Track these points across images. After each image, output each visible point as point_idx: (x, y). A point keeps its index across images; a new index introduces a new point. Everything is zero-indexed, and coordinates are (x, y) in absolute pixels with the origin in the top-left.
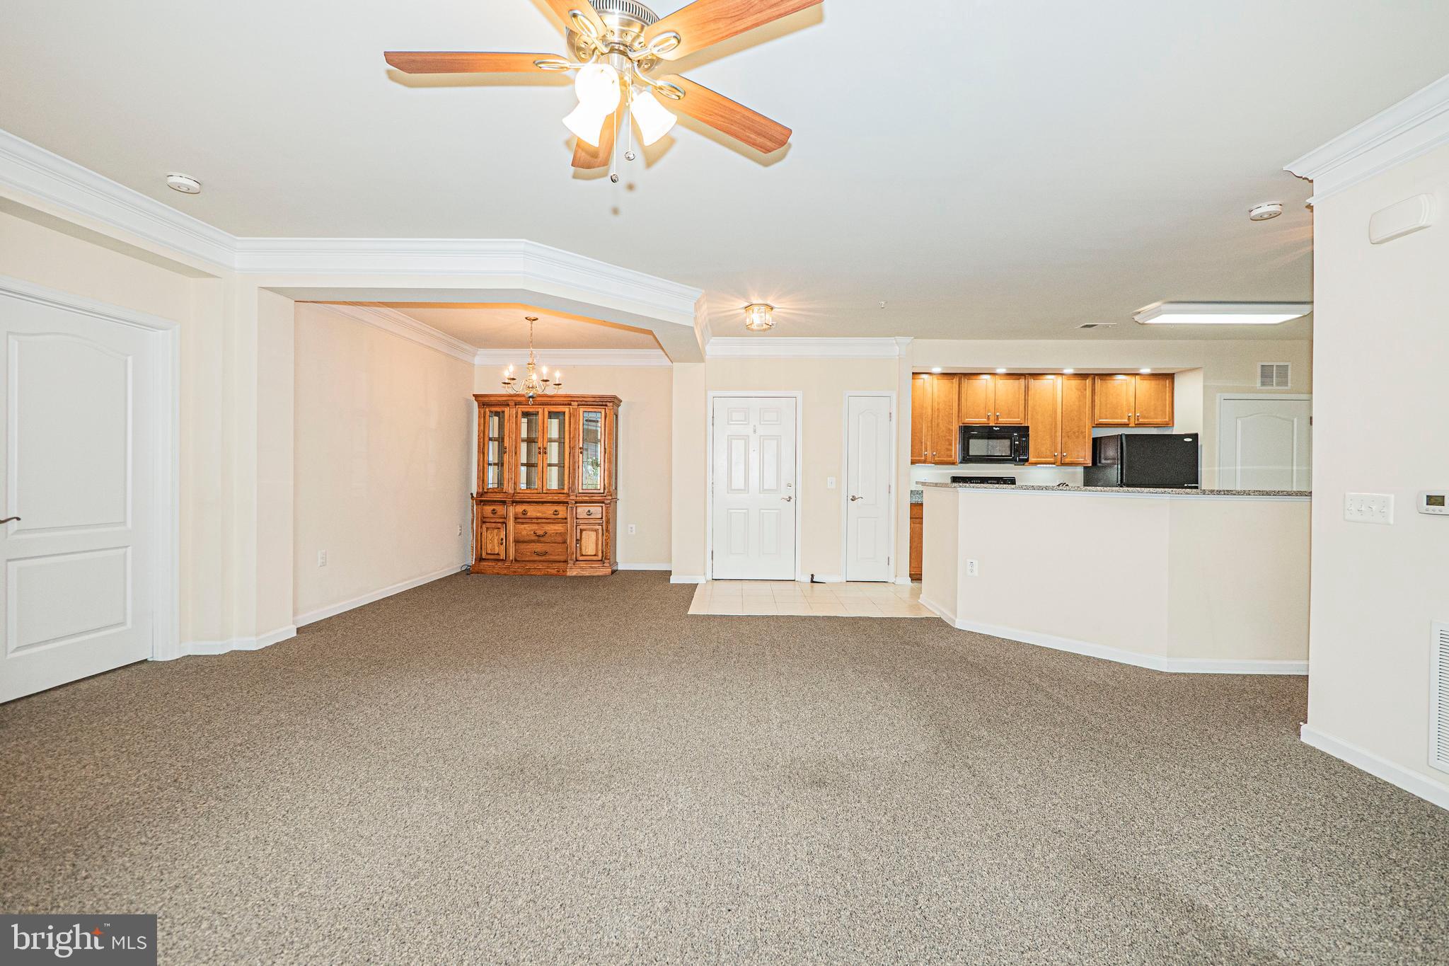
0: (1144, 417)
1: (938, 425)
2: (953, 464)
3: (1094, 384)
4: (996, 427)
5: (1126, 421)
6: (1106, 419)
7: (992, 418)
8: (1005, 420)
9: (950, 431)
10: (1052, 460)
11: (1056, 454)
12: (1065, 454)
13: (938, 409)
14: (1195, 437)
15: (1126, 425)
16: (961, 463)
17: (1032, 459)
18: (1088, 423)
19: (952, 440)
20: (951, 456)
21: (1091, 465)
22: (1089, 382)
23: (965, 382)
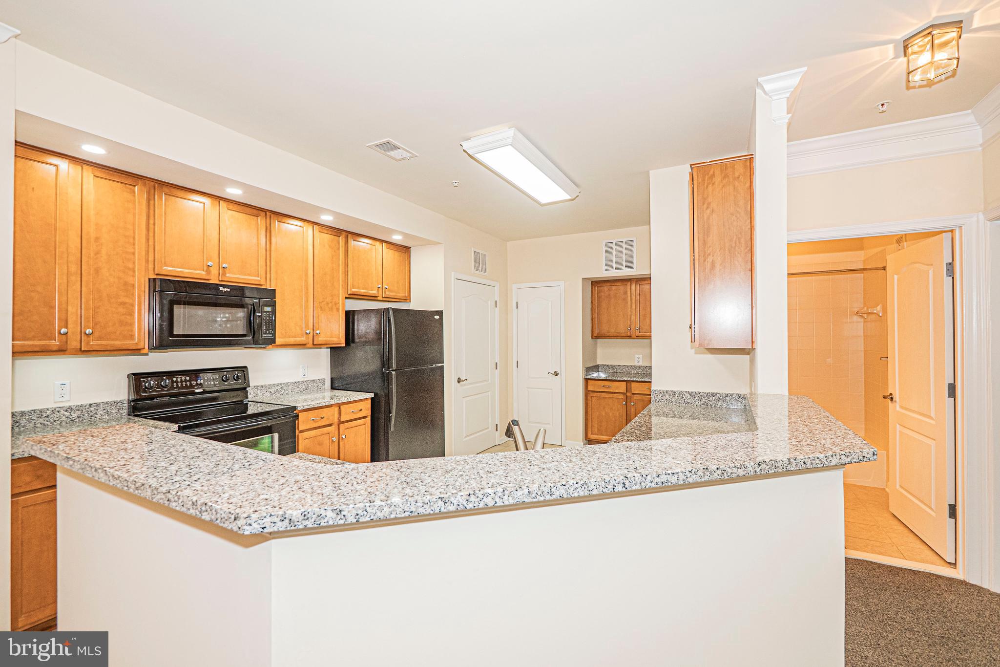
0: (390, 291)
1: (97, 271)
2: (136, 351)
3: (347, 242)
4: (224, 286)
5: (375, 292)
6: (358, 288)
7: (214, 271)
8: (236, 276)
9: (128, 287)
10: (303, 340)
11: (308, 332)
12: (318, 332)
13: (97, 239)
14: (440, 313)
15: (373, 298)
16: (152, 348)
17: (279, 341)
18: (342, 294)
19: (133, 305)
20: (132, 337)
21: (344, 345)
22: (342, 240)
23: (162, 201)
